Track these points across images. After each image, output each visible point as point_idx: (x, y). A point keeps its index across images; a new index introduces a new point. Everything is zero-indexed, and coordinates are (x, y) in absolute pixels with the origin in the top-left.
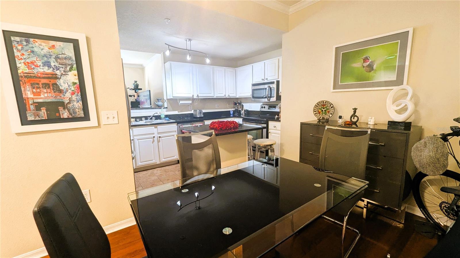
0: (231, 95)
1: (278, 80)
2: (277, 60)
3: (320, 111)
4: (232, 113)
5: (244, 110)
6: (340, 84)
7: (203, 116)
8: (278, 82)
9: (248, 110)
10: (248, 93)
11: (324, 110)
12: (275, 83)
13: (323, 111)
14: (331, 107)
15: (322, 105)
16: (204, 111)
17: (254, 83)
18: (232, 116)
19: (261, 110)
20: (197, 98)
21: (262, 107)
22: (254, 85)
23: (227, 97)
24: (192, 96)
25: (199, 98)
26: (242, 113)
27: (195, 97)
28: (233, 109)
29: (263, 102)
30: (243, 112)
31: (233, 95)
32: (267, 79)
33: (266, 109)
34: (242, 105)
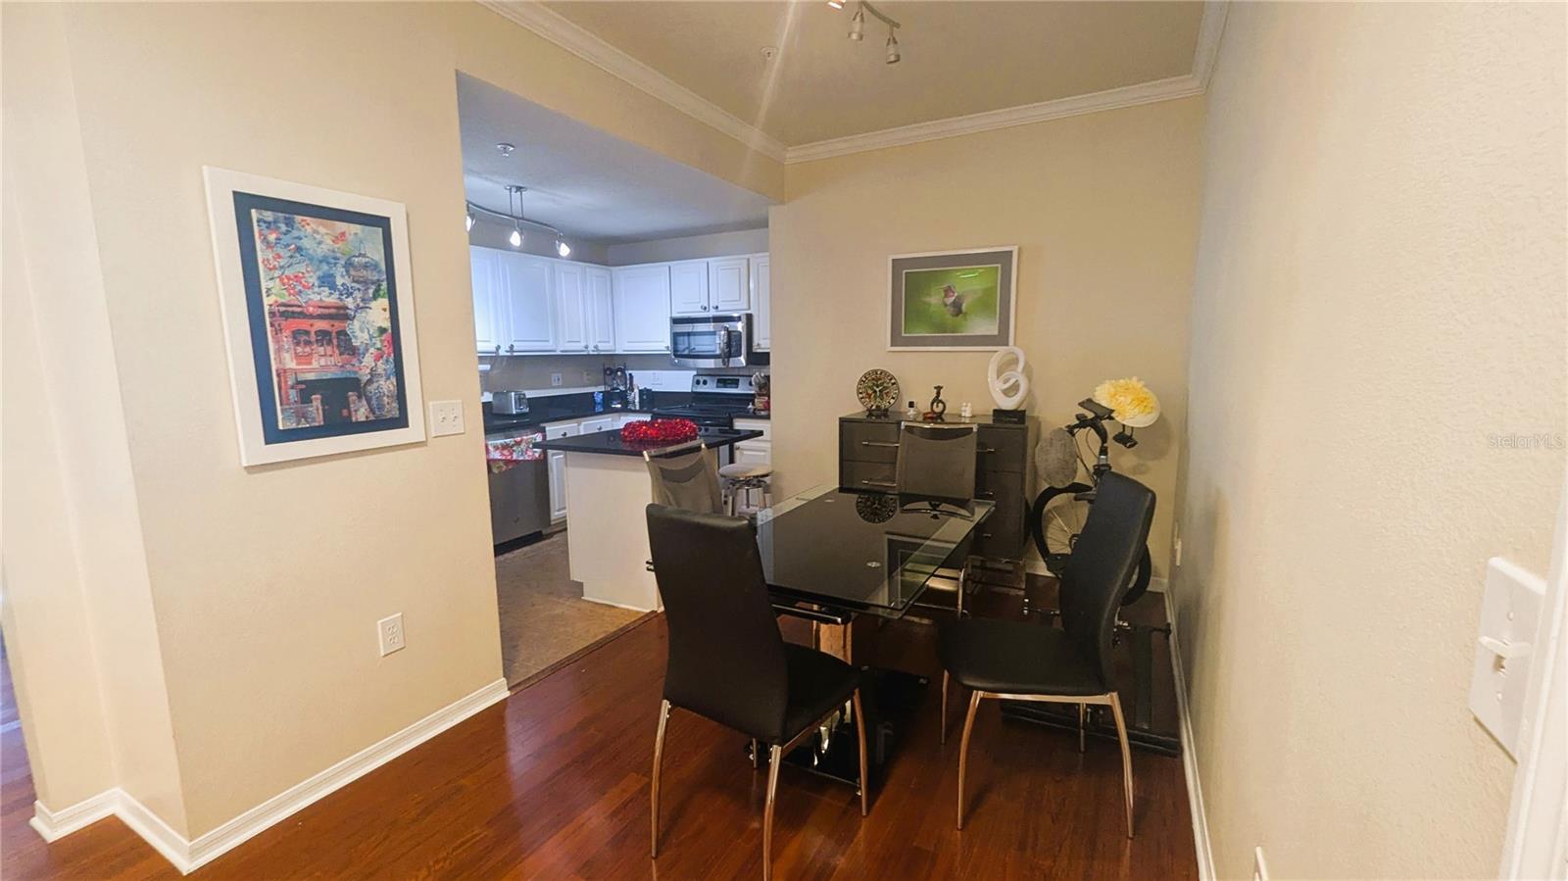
0: (602, 346)
1: (749, 312)
2: (745, 262)
3: (870, 392)
4: (599, 398)
5: (636, 391)
6: (903, 335)
7: (527, 410)
8: (749, 317)
9: (650, 390)
10: (660, 341)
11: (878, 390)
12: (744, 319)
13: (875, 392)
14: (893, 384)
15: (873, 379)
16: (530, 394)
17: (676, 315)
18: (599, 409)
19: (695, 390)
20: (509, 354)
21: (698, 382)
22: (676, 321)
23: (591, 353)
24: (494, 350)
25: (515, 354)
26: (630, 398)
27: (502, 352)
28: (602, 388)
29: (698, 369)
30: (635, 396)
31: (606, 347)
32: (717, 307)
33: (711, 388)
34: (630, 374)
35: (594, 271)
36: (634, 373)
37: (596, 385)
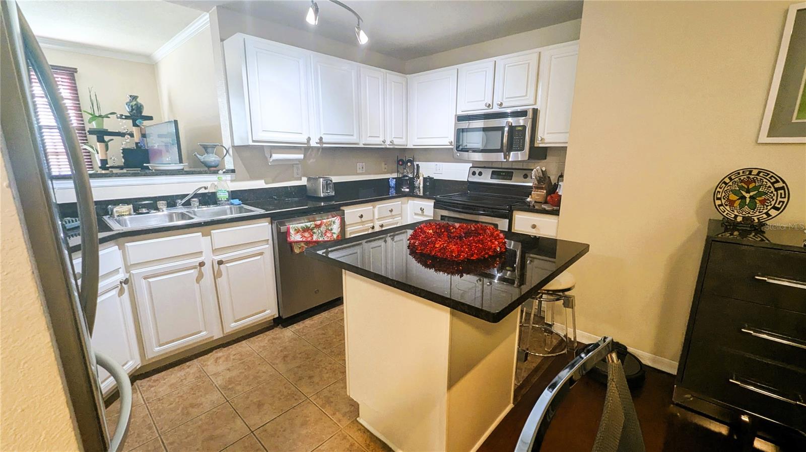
0: (396, 142)
1: (535, 107)
2: (536, 56)
3: (733, 197)
4: (393, 183)
5: (421, 178)
6: (794, 120)
7: (333, 194)
8: (535, 111)
9: (433, 178)
10: (444, 136)
11: (747, 195)
12: (530, 114)
13: (744, 198)
15: (742, 181)
16: (336, 179)
17: (460, 113)
18: (393, 192)
19: (470, 180)
20: (319, 145)
21: (474, 173)
22: (460, 118)
23: (388, 147)
24: (305, 141)
25: (324, 145)
26: (416, 184)
27: (313, 144)
28: (395, 175)
29: (473, 162)
30: (420, 182)
31: (399, 142)
32: (501, 104)
33: (486, 178)
34: (418, 165)
35: (393, 77)
36: (420, 164)
37: (392, 173)
